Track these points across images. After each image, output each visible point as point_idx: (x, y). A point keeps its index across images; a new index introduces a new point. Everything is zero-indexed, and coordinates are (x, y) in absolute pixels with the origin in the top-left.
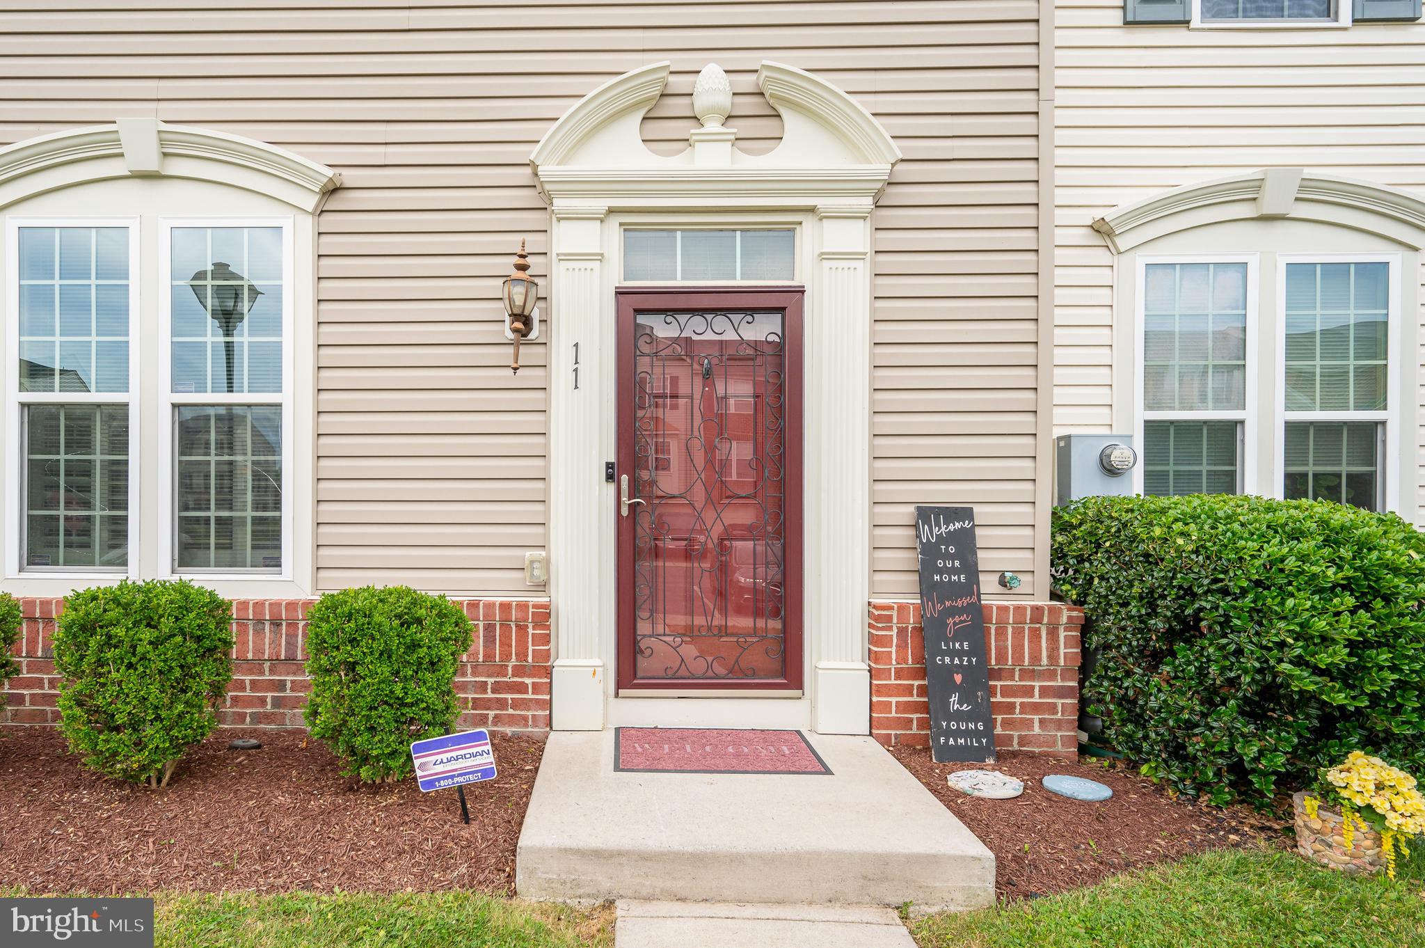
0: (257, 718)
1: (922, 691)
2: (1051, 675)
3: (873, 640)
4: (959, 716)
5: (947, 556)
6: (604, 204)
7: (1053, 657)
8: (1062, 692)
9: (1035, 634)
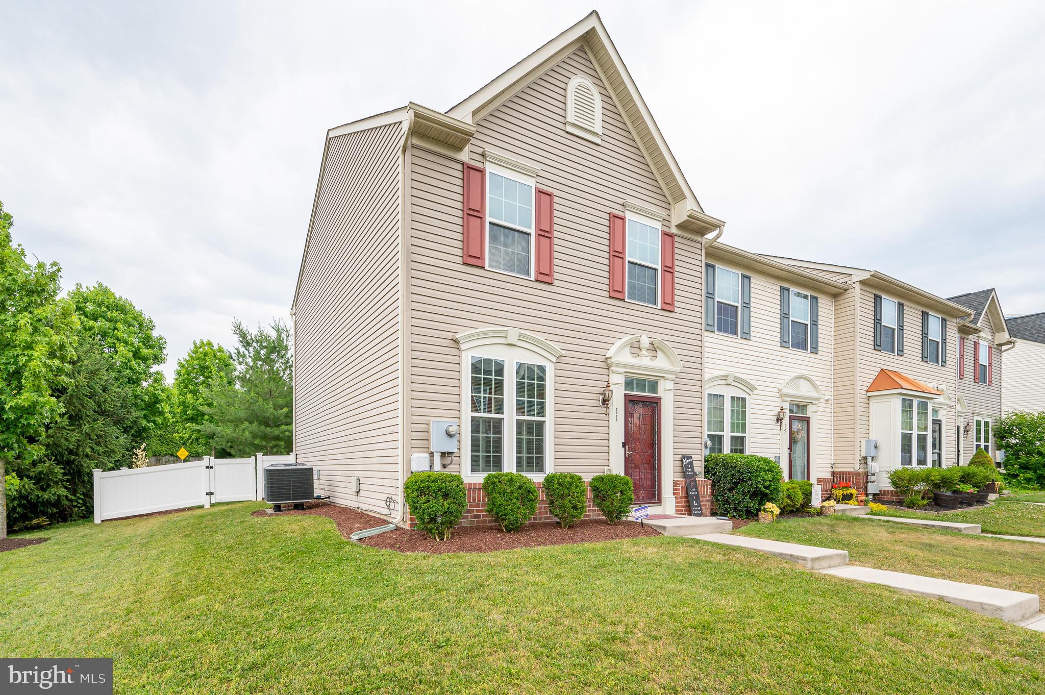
0: (545, 518)
1: (685, 502)
2: (706, 497)
3: (675, 489)
4: (696, 506)
5: (689, 468)
6: (623, 370)
7: (707, 492)
8: (708, 501)
9: (704, 488)
